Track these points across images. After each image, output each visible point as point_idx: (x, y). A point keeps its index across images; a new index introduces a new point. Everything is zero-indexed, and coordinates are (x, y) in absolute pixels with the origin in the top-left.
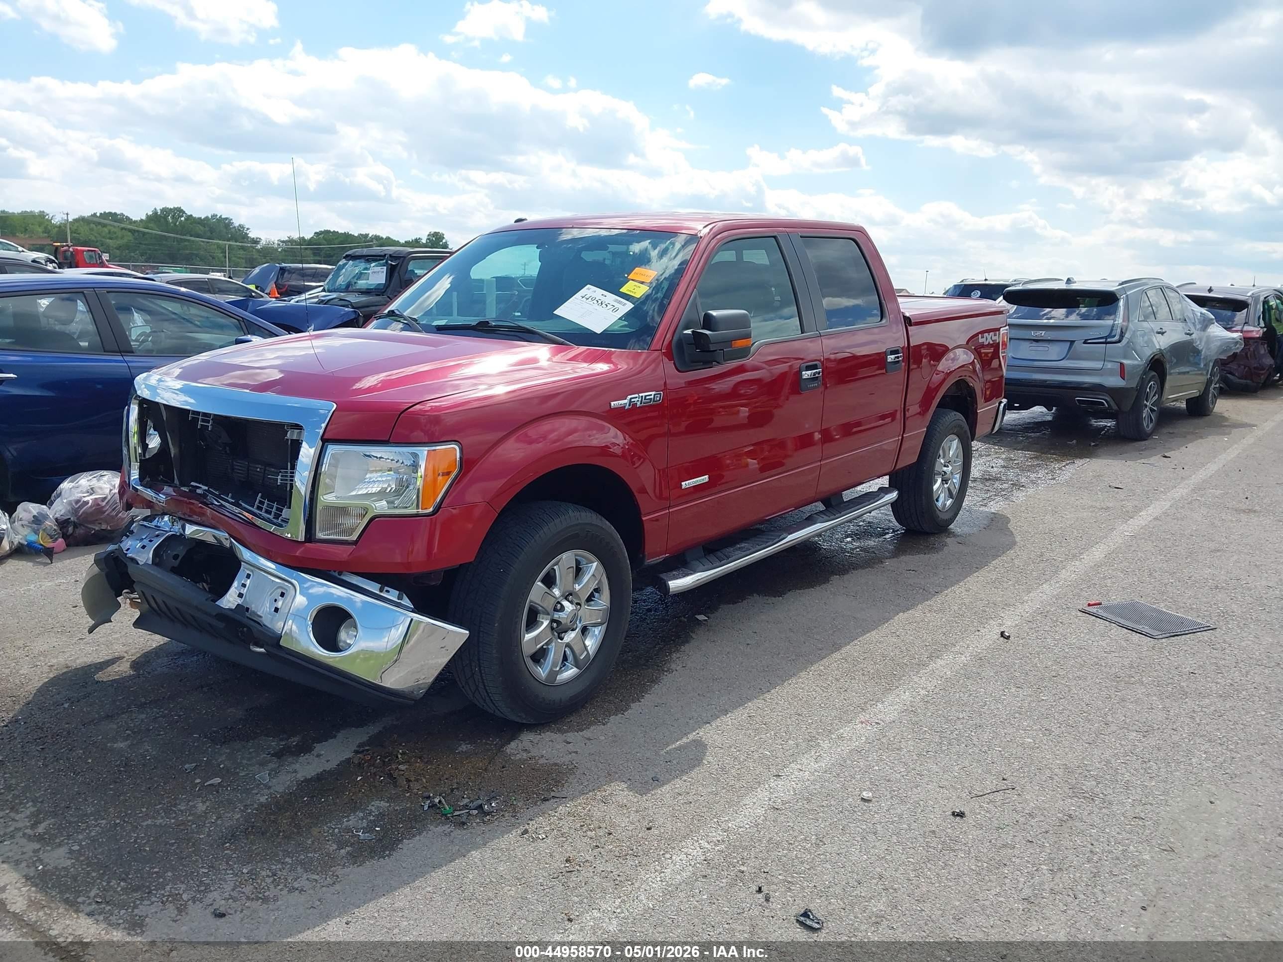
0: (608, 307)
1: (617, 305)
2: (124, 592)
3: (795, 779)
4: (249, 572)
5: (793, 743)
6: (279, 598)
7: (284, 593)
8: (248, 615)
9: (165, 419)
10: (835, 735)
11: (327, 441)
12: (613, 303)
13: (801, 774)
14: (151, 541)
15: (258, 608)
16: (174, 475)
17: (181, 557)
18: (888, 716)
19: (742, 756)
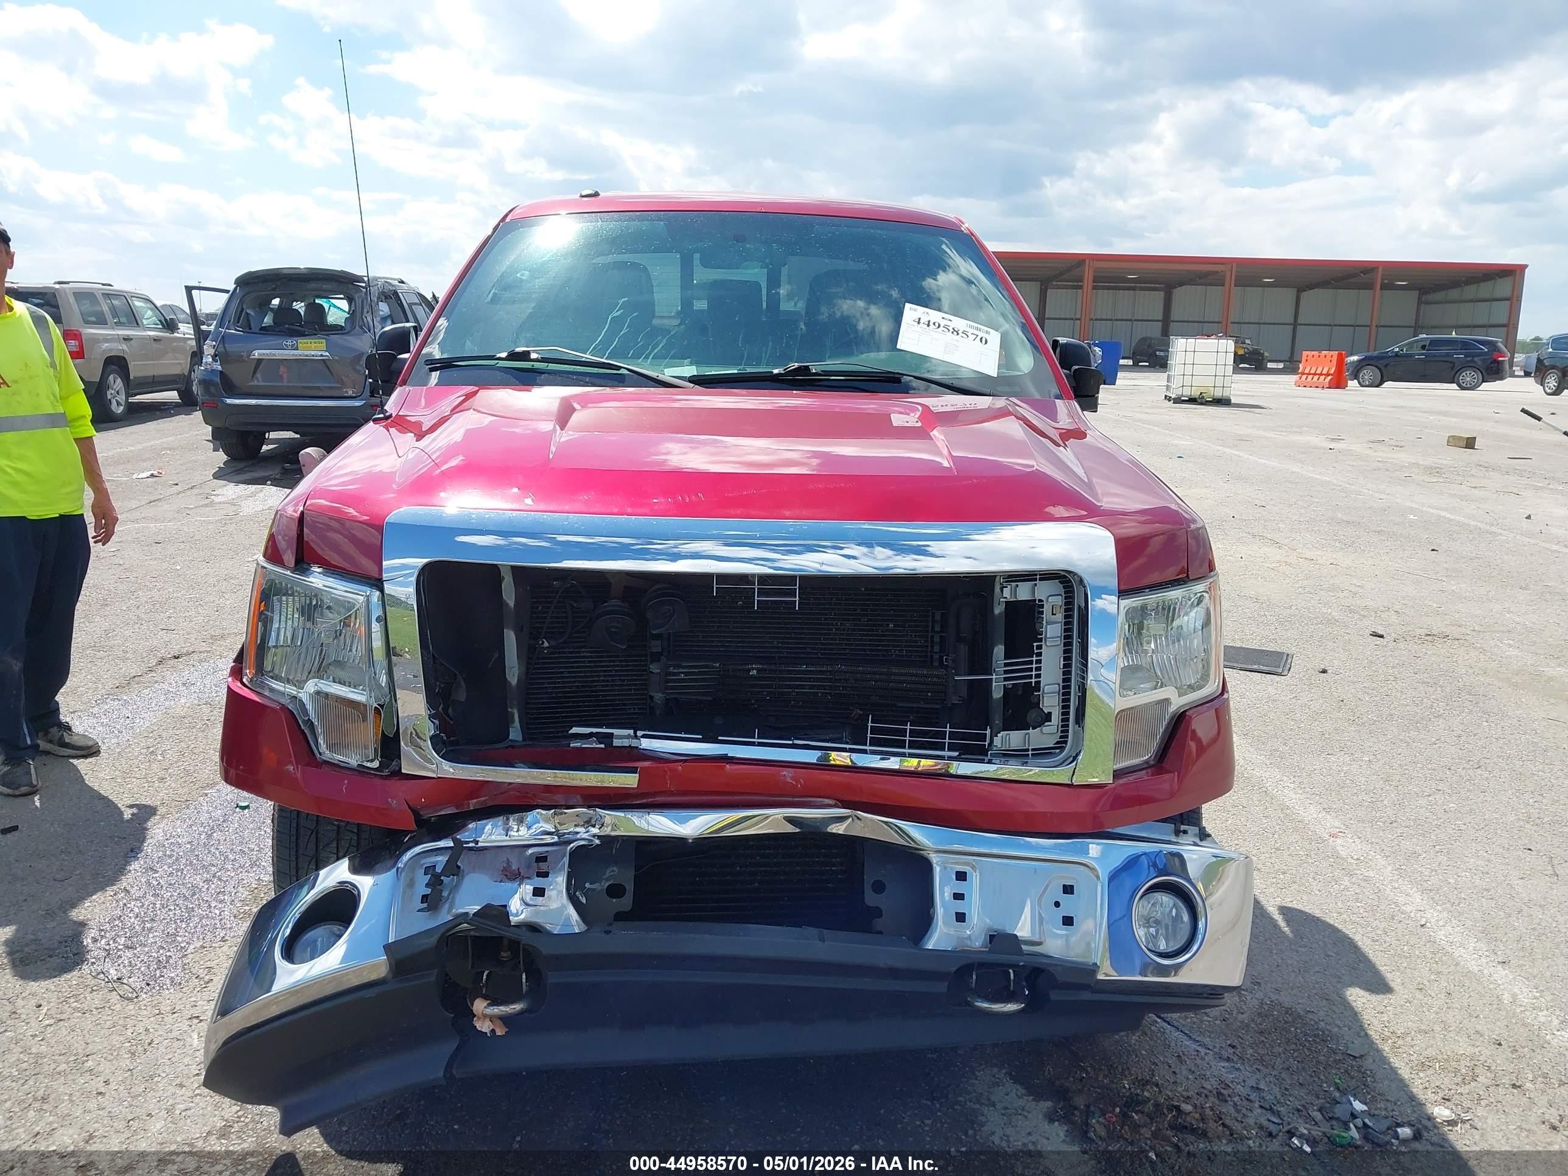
0: (970, 337)
1: (979, 334)
2: (480, 1006)
3: (1441, 923)
4: (960, 868)
5: (1348, 884)
6: (1063, 898)
7: (1072, 887)
8: (1024, 947)
9: (511, 603)
10: (1350, 860)
11: (1123, 593)
12: (971, 331)
13: (1431, 915)
14: (545, 875)
15: (1023, 930)
16: (513, 722)
17: (630, 888)
18: (1332, 822)
19: (1354, 918)
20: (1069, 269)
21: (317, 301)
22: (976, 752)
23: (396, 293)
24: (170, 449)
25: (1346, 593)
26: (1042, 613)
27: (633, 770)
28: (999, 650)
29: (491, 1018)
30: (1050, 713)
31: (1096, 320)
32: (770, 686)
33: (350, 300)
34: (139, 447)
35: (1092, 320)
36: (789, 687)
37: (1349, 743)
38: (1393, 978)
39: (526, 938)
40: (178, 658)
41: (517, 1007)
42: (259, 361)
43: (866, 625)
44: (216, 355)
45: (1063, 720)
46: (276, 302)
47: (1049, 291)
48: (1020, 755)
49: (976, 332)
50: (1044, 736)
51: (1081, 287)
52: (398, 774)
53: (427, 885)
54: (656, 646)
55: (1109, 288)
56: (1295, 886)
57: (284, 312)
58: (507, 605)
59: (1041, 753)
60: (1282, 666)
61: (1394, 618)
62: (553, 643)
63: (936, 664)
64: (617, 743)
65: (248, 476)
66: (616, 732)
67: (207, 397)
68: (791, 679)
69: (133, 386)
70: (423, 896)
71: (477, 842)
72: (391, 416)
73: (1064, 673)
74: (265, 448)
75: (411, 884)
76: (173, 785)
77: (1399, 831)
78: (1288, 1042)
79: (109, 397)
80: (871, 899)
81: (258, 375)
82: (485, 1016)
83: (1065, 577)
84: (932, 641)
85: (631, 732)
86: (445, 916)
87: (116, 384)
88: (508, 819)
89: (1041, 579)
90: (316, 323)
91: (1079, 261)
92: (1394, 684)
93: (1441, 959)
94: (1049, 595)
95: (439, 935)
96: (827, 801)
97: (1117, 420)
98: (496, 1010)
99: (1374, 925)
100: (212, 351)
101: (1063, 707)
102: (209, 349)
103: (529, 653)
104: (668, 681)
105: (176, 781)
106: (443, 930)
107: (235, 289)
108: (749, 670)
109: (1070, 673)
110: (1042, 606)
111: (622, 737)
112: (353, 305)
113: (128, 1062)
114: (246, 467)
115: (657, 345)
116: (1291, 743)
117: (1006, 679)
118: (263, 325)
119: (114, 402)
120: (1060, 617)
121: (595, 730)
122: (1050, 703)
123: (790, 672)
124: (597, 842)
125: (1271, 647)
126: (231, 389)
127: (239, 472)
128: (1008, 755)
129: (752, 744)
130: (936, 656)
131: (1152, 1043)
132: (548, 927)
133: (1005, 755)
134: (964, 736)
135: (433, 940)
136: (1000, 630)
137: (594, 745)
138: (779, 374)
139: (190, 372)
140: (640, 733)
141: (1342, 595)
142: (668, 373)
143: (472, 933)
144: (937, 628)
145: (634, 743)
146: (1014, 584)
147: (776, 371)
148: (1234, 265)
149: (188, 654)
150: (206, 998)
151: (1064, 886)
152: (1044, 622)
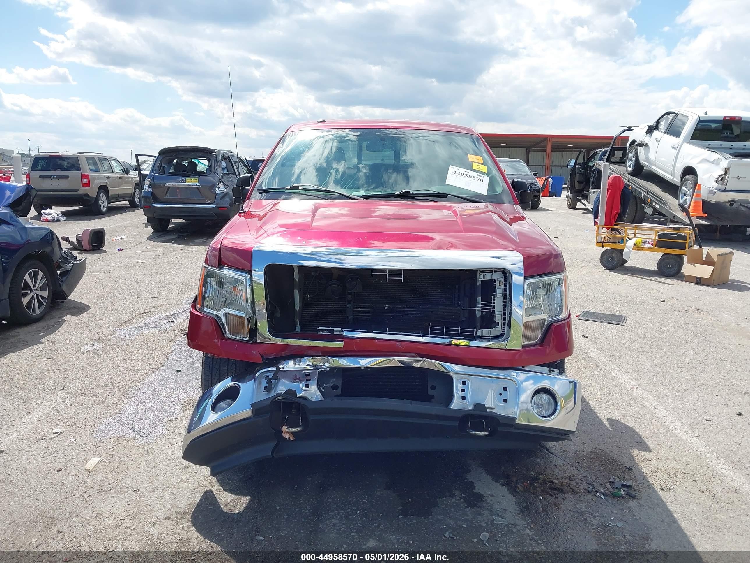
0: (476, 179)
2: (285, 428)
3: (673, 421)
4: (464, 380)
5: (636, 406)
6: (503, 392)
7: (506, 388)
8: (488, 410)
9: (297, 280)
10: (638, 398)
11: (526, 277)
12: (477, 176)
13: (669, 419)
14: (310, 380)
15: (488, 403)
16: (297, 324)
17: (340, 386)
18: (633, 383)
19: (636, 419)
20: (541, 142)
21: (193, 160)
22: (470, 337)
23: (229, 157)
24: (128, 227)
25: (655, 291)
26: (495, 284)
27: (342, 341)
28: (479, 299)
29: (289, 433)
30: (498, 323)
31: (553, 166)
32: (392, 313)
33: (209, 160)
34: (115, 226)
35: (551, 166)
36: (400, 313)
37: (646, 353)
38: (649, 442)
39: (303, 402)
40: (144, 314)
41: (299, 429)
42: (169, 187)
43: (430, 291)
44: (150, 185)
45: (503, 325)
46: (175, 161)
47: (530, 152)
48: (487, 338)
49: (479, 177)
50: (495, 331)
51: (545, 151)
52: (256, 342)
53: (266, 383)
54: (350, 297)
55: (559, 151)
56: (613, 407)
57: (179, 166)
58: (296, 280)
59: (495, 338)
60: (622, 321)
61: (676, 302)
62: (312, 296)
63: (456, 305)
64: (335, 333)
65: (162, 239)
66: (335, 329)
67: (146, 204)
68: (401, 311)
69: (110, 199)
70: (265, 387)
71: (284, 368)
72: (245, 212)
73: (504, 307)
74: (170, 226)
75: (260, 383)
76: (149, 362)
77: (661, 387)
78: (601, 461)
79: (100, 203)
80: (430, 392)
81: (168, 195)
82: (287, 432)
83: (504, 271)
84: (455, 297)
85: (340, 329)
86: (273, 394)
87: (103, 198)
88: (295, 360)
89: (495, 272)
90: (192, 171)
91: (545, 138)
92: (670, 329)
93: (670, 434)
94: (498, 278)
95: (271, 400)
96: (413, 354)
97: (559, 214)
98: (290, 430)
99: (644, 421)
100: (148, 183)
101: (503, 320)
102: (147, 183)
103: (303, 299)
104: (354, 311)
105: (150, 361)
106: (272, 399)
107: (159, 155)
108: (385, 307)
109: (506, 307)
110: (495, 282)
111: (337, 331)
112: (210, 163)
113: (147, 458)
114: (162, 235)
115: (349, 183)
116: (620, 352)
117: (481, 309)
118: (170, 171)
119: (102, 206)
120: (502, 286)
121: (327, 328)
122: (498, 318)
123: (400, 308)
124: (328, 369)
125: (617, 314)
126: (156, 200)
127: (159, 236)
128: (482, 338)
129: (386, 334)
130: (456, 302)
131: (546, 461)
132: (310, 398)
133: (481, 338)
134: (467, 331)
135: (269, 402)
136: (479, 291)
137: (327, 333)
138: (398, 194)
139: (134, 193)
140: (343, 330)
141: (652, 292)
142: (353, 194)
143: (283, 400)
144: (457, 292)
145: (342, 333)
146: (484, 274)
147: (396, 193)
148: (620, 140)
149: (148, 312)
150: (173, 437)
151: (504, 388)
152: (496, 288)
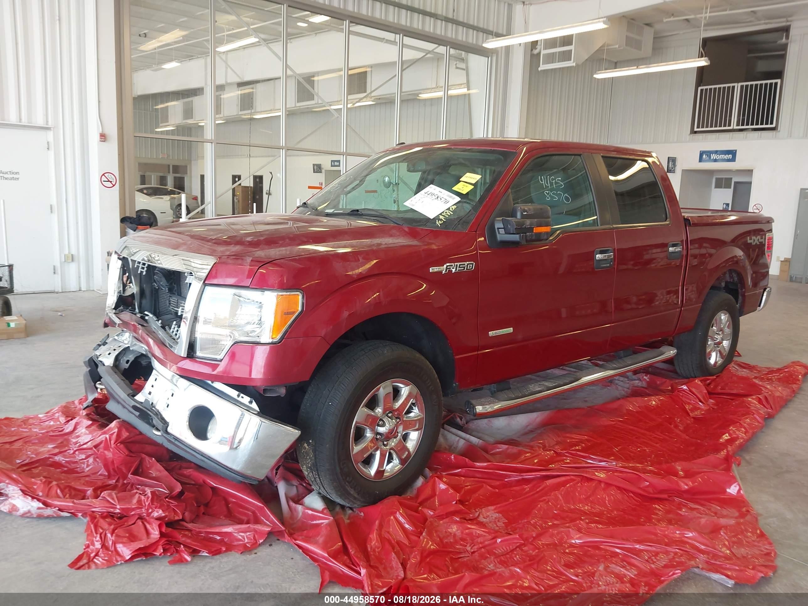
0: (442, 200)
1: (448, 199)
2: (97, 383)
4: (156, 377)
6: (170, 397)
12: (446, 197)
151: (172, 393)
